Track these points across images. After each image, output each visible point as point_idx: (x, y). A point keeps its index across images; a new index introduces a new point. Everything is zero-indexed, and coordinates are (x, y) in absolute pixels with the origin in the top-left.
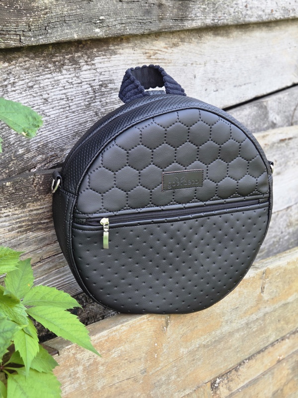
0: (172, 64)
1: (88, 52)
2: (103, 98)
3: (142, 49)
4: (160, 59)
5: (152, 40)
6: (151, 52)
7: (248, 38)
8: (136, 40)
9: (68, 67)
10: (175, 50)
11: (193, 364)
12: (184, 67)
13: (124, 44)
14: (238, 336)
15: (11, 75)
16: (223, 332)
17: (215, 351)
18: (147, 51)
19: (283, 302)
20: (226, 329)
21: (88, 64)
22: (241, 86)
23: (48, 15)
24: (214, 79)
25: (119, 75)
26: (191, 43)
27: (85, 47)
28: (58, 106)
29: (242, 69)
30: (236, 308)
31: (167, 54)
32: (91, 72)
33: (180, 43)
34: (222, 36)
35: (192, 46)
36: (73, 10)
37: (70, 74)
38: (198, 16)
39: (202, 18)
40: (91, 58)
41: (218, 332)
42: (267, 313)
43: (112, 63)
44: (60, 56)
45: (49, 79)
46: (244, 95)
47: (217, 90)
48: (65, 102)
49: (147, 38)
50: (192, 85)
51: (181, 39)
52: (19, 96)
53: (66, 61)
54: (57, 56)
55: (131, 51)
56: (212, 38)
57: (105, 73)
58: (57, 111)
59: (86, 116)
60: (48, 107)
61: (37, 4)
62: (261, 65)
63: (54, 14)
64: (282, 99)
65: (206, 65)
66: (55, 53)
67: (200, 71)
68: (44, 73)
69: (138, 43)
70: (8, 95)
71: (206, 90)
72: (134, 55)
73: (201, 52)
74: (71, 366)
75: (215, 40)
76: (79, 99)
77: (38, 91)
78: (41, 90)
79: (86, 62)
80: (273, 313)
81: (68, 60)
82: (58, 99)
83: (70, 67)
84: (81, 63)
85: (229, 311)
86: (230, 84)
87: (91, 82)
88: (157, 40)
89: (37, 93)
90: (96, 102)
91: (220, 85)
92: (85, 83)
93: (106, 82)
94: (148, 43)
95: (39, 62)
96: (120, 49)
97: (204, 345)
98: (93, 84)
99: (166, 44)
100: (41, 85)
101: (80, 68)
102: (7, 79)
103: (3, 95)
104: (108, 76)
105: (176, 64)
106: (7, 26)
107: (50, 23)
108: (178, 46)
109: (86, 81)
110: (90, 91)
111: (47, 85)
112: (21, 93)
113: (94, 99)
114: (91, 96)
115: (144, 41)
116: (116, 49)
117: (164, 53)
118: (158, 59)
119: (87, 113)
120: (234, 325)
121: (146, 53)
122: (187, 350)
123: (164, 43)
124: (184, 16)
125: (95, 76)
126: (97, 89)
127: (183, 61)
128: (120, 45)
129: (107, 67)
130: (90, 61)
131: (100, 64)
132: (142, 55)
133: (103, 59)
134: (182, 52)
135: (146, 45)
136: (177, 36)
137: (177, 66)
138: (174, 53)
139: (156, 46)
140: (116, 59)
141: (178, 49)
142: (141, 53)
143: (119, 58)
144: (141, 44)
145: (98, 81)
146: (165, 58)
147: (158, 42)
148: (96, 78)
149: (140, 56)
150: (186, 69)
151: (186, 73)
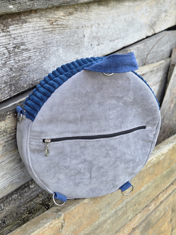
0: (68, 28)
1: (4, 22)
2: (16, 57)
3: (46, 17)
4: (59, 25)
5: (54, 11)
6: (53, 20)
7: (121, 6)
8: (42, 11)
10: (71, 17)
13: (33, 14)
14: (109, 222)
16: (100, 222)
18: (50, 19)
19: (138, 192)
21: (4, 32)
22: (114, 40)
24: (97, 37)
25: (29, 38)
26: (82, 12)
29: (116, 28)
30: (109, 204)
31: (65, 21)
32: (7, 38)
33: (74, 12)
34: (104, 6)
35: (83, 14)
40: (7, 27)
41: (97, 223)
42: (128, 202)
43: (24, 30)
46: (116, 46)
47: (99, 45)
49: (51, 9)
50: (82, 43)
51: (75, 9)
55: (38, 20)
56: (97, 7)
57: (17, 38)
59: (3, 71)
62: (128, 25)
64: (140, 48)
65: (92, 27)
67: (87, 32)
69: (44, 13)
71: (91, 45)
72: (40, 23)
73: (89, 18)
75: (98, 9)
79: (3, 30)
80: (132, 201)
85: (105, 206)
86: (107, 40)
90: (10, 60)
91: (101, 41)
92: (2, 46)
93: (19, 45)
94: (51, 13)
96: (29, 18)
97: (87, 234)
98: (9, 47)
99: (64, 13)
104: (20, 40)
108: (73, 14)
109: (3, 45)
110: (6, 52)
113: (9, 59)
114: (7, 56)
115: (48, 12)
116: (26, 19)
117: (62, 20)
118: (58, 25)
119: (4, 70)
120: (107, 215)
121: (49, 21)
123: (63, 13)
125: (10, 41)
126: (11, 51)
127: (76, 26)
128: (30, 15)
129: (19, 33)
130: (6, 29)
131: (14, 31)
132: (47, 22)
133: (16, 27)
134: (75, 18)
135: (49, 14)
136: (72, 7)
137: (72, 29)
138: (70, 20)
139: (57, 15)
140: (26, 26)
141: (73, 17)
142: (46, 21)
143: (29, 26)
144: (46, 14)
145: (12, 44)
146: (64, 24)
147: (58, 12)
148: (11, 42)
149: (45, 23)
150: (78, 31)
151: (78, 34)
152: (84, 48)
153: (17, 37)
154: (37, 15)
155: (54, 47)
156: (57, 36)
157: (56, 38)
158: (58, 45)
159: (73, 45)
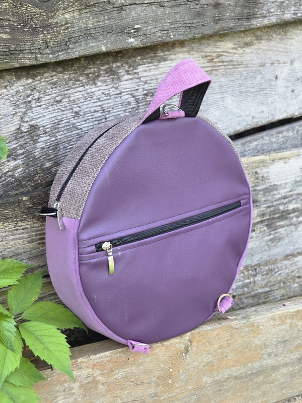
0: (243, 66)
1: (130, 61)
3: (201, 52)
4: (226, 62)
5: (216, 42)
6: (214, 55)
8: (193, 43)
9: (104, 78)
10: (248, 50)
11: (219, 394)
12: (261, 68)
13: (177, 49)
15: (35, 91)
16: (263, 365)
17: (250, 384)
18: (208, 54)
20: (269, 362)
21: (129, 74)
23: (70, 30)
26: (271, 40)
27: (126, 56)
28: (92, 119)
30: (285, 341)
31: (236, 55)
32: (134, 82)
33: (255, 41)
35: (272, 43)
36: (100, 22)
37: (106, 85)
38: (271, 12)
39: (279, 13)
40: (134, 67)
41: (257, 365)
43: (162, 70)
44: (94, 68)
45: (80, 92)
48: (100, 115)
49: (208, 40)
50: (272, 87)
51: (256, 38)
52: (45, 111)
53: (101, 72)
54: (91, 68)
55: (186, 56)
57: (151, 82)
58: (91, 124)
60: (79, 120)
61: (55, 20)
63: (77, 28)
65: (293, 63)
66: (88, 66)
67: (283, 71)
68: (74, 86)
69: (196, 46)
70: (32, 110)
71: (293, 91)
73: (286, 49)
74: (65, 381)
76: (118, 110)
77: (67, 105)
78: (71, 104)
79: (127, 71)
81: (105, 71)
82: (92, 111)
83: (106, 78)
84: (120, 73)
85: (275, 343)
87: (133, 92)
88: (222, 41)
89: (66, 107)
92: (126, 93)
93: (153, 91)
94: (209, 45)
95: (68, 76)
96: (171, 54)
97: (236, 377)
98: (136, 94)
99: (235, 44)
100: (71, 99)
101: (119, 78)
102: (31, 95)
103: (26, 111)
104: (155, 85)
105: (249, 66)
106: (21, 45)
107: (71, 38)
108: (253, 45)
109: (127, 92)
110: (132, 102)
111: (78, 99)
112: (47, 108)
113: (137, 110)
114: (133, 106)
115: (204, 44)
116: (165, 55)
117: (231, 55)
118: (223, 62)
120: (279, 358)
121: (206, 56)
122: (212, 379)
123: (232, 43)
124: (251, 14)
125: (138, 86)
126: (141, 99)
127: (259, 62)
128: (171, 50)
129: (154, 75)
130: (132, 70)
131: (145, 73)
132: (201, 58)
133: (149, 66)
134: (257, 51)
135: (206, 47)
136: (250, 34)
137: (250, 67)
138: (246, 53)
139: (220, 48)
140: (166, 66)
141: (251, 48)
142: (199, 57)
143: (170, 65)
144: (200, 47)
145: (142, 90)
146: (234, 60)
147: (223, 43)
148: (139, 88)
149: (197, 60)
150: (264, 70)
151: (264, 75)
152: (277, 97)
153: (151, 80)
154: (185, 49)
155: (216, 95)
156: (221, 78)
157: (219, 82)
158: (222, 91)
159: (253, 92)
